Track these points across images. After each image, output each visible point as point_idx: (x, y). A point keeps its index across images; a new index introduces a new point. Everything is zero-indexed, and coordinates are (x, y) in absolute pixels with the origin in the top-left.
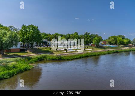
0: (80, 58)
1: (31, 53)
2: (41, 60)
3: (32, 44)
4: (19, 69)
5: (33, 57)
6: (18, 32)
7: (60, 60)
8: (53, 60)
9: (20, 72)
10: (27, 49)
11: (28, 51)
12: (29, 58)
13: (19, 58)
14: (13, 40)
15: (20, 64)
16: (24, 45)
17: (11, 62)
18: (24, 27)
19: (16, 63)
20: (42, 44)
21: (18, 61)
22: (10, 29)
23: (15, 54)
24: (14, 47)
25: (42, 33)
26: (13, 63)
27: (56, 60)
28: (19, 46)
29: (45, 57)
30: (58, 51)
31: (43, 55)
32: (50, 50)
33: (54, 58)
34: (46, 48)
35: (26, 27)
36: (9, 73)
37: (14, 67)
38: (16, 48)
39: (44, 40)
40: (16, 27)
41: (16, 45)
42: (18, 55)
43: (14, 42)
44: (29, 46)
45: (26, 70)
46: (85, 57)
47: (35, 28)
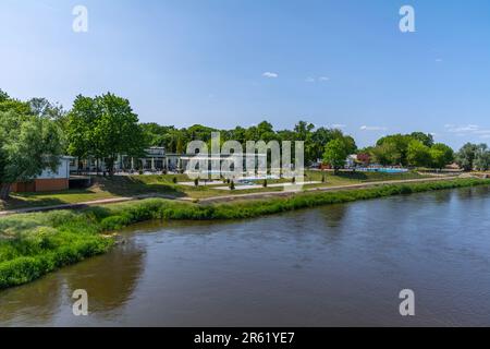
0: (280, 211)
1: (107, 193)
2: (142, 219)
3: (110, 164)
4: (62, 249)
5: (112, 207)
6: (61, 121)
7: (208, 218)
8: (186, 219)
9: (68, 261)
10: (93, 182)
11: (96, 189)
12: (100, 214)
13: (65, 212)
14: (43, 149)
15: (68, 234)
16: (81, 165)
17: (35, 225)
18: (81, 102)
19: (54, 230)
20: (144, 162)
21: (61, 222)
22: (33, 109)
23: (52, 197)
24: (46, 174)
26: (41, 230)
27: (196, 219)
28: (63, 171)
29: (155, 209)
30: (202, 188)
31: (150, 200)
32: (172, 185)
33: (188, 211)
34: (160, 178)
36: (27, 265)
37: (46, 245)
38: (53, 176)
39: (154, 150)
40: (53, 103)
41: (54, 165)
42: (57, 202)
43: (47, 156)
44: (99, 170)
45: (88, 253)
46: (297, 208)
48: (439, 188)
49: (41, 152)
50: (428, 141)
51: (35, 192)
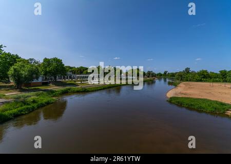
0: (104, 89)
1: (54, 86)
2: (65, 93)
3: (55, 78)
4: (39, 103)
5: (57, 90)
6: (39, 65)
7: (85, 91)
8: (78, 92)
9: (42, 106)
10: (50, 83)
11: (51, 85)
12: (52, 92)
13: (41, 92)
14: (34, 73)
15: (41, 98)
16: (46, 78)
17: (30, 96)
18: (46, 60)
19: (37, 97)
20: (66, 77)
21: (39, 95)
22: (30, 62)
23: (37, 88)
24: (35, 81)
25: (66, 67)
26: (32, 97)
27: (81, 92)
28: (40, 80)
29: (69, 89)
30: (83, 83)
31: (68, 87)
32: (74, 83)
33: (79, 90)
34: (70, 81)
35: (49, 60)
36: (27, 108)
37: (34, 102)
38: (37, 81)
39: (69, 73)
40: (37, 60)
41: (37, 78)
42: (38, 89)
43: (34, 76)
44: (52, 79)
45: (48, 103)
47: (59, 62)
49: (32, 74)
51: (30, 86)
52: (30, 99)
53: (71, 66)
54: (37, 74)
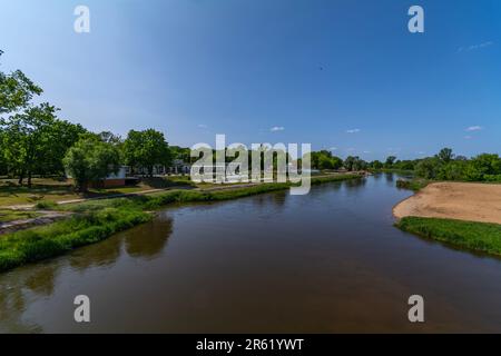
0: (250, 195)
1: (148, 187)
2: (170, 202)
3: (150, 171)
4: (120, 221)
5: (152, 195)
6: (120, 145)
7: (209, 199)
8: (195, 201)
9: (124, 227)
10: (140, 180)
11: (142, 185)
12: (144, 199)
13: (123, 199)
14: (110, 161)
15: (124, 212)
16: (133, 171)
17: (102, 208)
19: (115, 210)
20: (171, 169)
21: (119, 205)
22: (103, 138)
23: (115, 190)
24: (112, 177)
25: (172, 147)
26: (106, 210)
27: (201, 201)
28: (122, 175)
29: (177, 195)
31: (175, 190)
32: (187, 181)
33: (196, 196)
34: (180, 178)
35: (139, 134)
36: (98, 231)
37: (110, 218)
38: (116, 177)
39: (177, 161)
40: (115, 134)
41: (116, 172)
42: (118, 193)
43: (111, 166)
44: (143, 173)
45: (136, 222)
46: (259, 193)
47: (157, 137)
48: (336, 180)
49: (107, 163)
50: (329, 155)
51: (103, 187)
52: (103, 213)
53: (182, 147)
54: (115, 163)
